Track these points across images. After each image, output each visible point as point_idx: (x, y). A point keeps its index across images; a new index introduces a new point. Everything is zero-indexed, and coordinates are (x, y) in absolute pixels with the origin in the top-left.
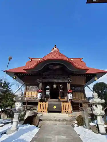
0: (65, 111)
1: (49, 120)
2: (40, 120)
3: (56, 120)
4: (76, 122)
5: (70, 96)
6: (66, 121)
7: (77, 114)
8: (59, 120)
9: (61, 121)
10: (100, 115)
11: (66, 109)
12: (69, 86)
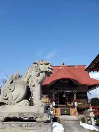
0: (73, 114)
1: (65, 120)
2: (60, 120)
3: (69, 120)
4: (81, 121)
5: (76, 103)
6: (75, 120)
7: (82, 116)
8: (71, 120)
9: (72, 120)
10: (93, 117)
11: (74, 113)
12: (75, 95)
